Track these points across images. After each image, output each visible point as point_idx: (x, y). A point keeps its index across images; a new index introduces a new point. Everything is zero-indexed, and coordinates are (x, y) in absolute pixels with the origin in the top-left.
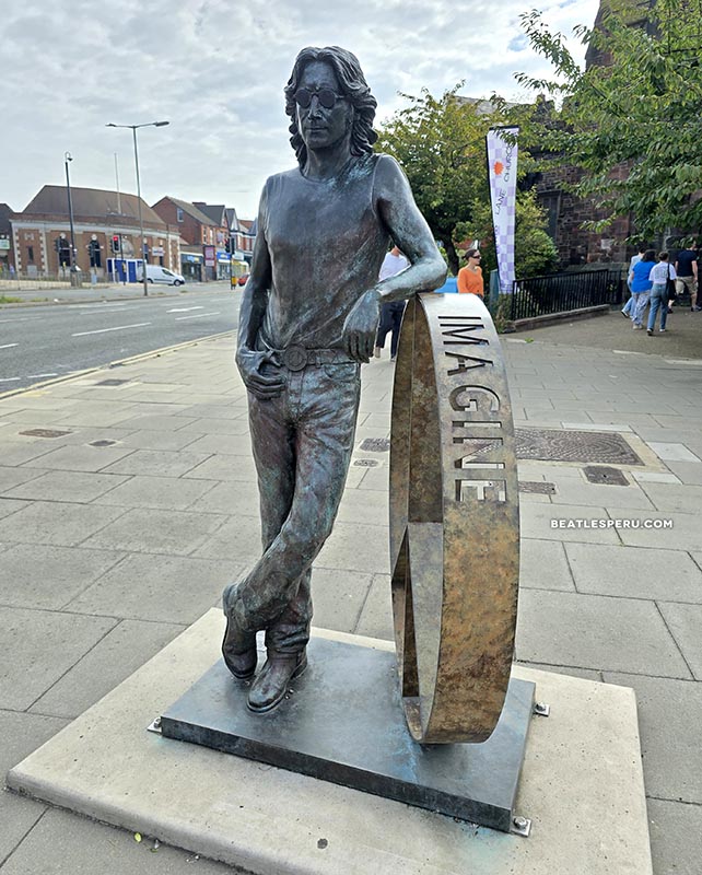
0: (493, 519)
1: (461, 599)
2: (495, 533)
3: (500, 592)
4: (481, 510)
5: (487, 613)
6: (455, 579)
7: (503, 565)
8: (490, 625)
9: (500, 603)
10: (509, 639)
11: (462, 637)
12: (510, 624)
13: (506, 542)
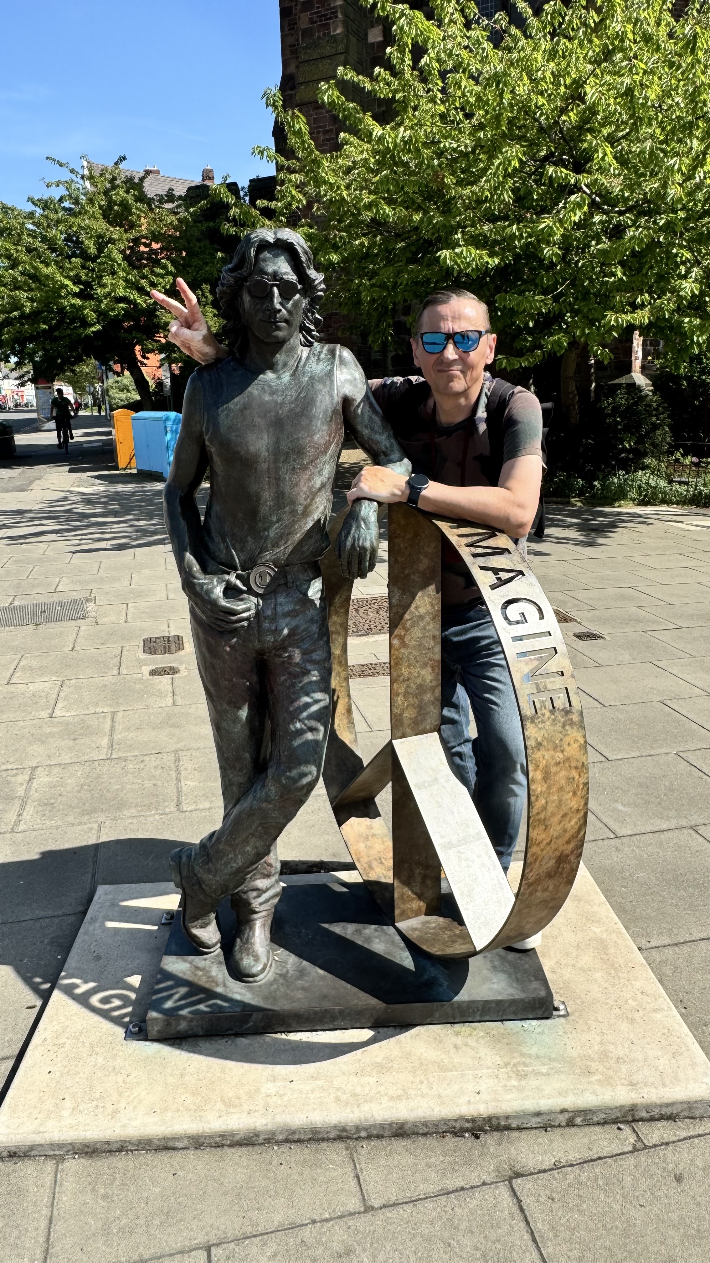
0: (564, 726)
1: (544, 808)
2: (567, 739)
3: (575, 793)
4: (554, 720)
5: (565, 815)
6: (539, 790)
7: (576, 768)
8: (568, 826)
9: (575, 803)
10: (582, 833)
11: (544, 843)
12: (582, 821)
13: (576, 746)
